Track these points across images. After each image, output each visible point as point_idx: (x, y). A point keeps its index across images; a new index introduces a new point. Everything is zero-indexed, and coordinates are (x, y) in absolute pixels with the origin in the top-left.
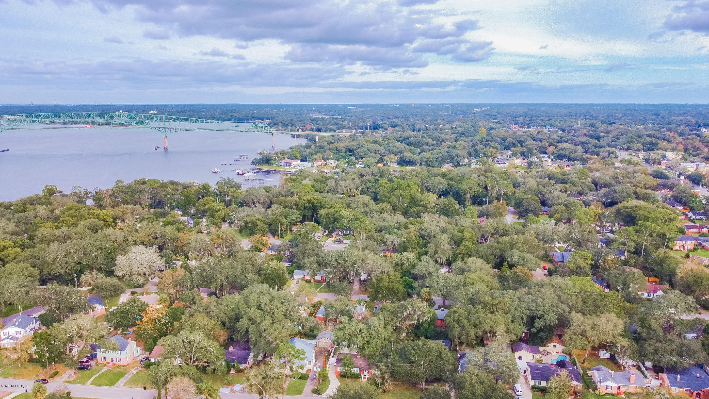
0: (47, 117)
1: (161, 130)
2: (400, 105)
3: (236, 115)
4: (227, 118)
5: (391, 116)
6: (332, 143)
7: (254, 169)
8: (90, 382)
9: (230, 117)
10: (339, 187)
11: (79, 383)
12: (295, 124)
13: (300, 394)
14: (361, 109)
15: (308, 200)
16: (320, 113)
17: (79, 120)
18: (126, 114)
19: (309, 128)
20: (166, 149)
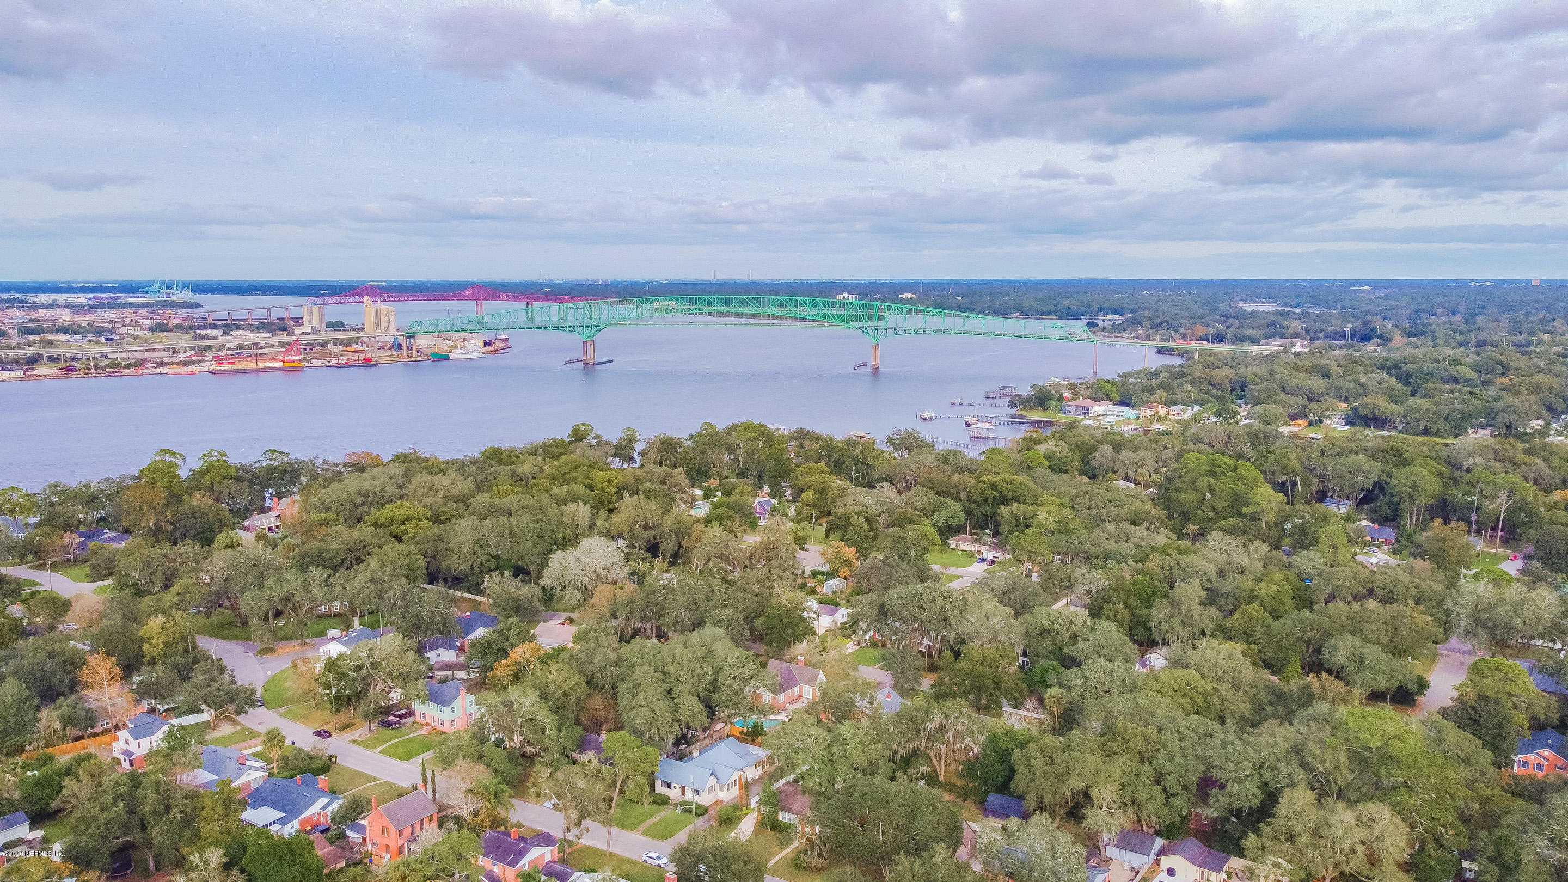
0: (709, 303)
1: (870, 331)
2: (1498, 284)
3: (1067, 303)
4: (1046, 309)
5: (1439, 311)
6: (1218, 368)
7: (1012, 417)
8: (381, 748)
9: (1052, 307)
10: (1118, 463)
11: (367, 747)
12: (1177, 323)
13: (667, 838)
14: (1380, 293)
15: (991, 484)
16: (1270, 298)
17: (761, 311)
18: (854, 299)
19: (1199, 334)
20: (876, 370)
